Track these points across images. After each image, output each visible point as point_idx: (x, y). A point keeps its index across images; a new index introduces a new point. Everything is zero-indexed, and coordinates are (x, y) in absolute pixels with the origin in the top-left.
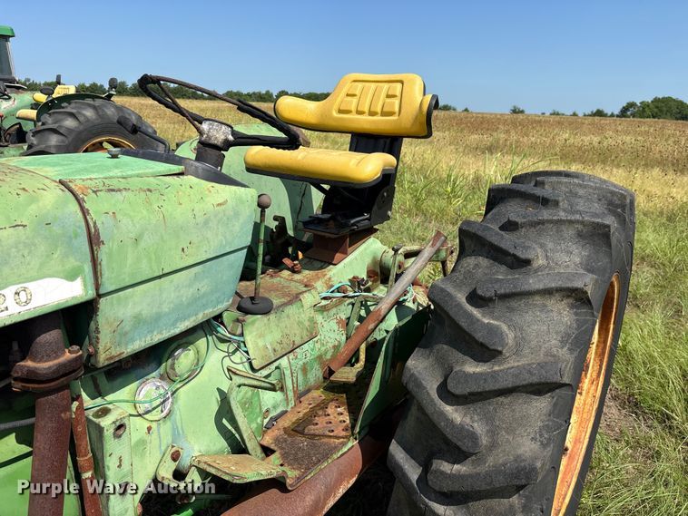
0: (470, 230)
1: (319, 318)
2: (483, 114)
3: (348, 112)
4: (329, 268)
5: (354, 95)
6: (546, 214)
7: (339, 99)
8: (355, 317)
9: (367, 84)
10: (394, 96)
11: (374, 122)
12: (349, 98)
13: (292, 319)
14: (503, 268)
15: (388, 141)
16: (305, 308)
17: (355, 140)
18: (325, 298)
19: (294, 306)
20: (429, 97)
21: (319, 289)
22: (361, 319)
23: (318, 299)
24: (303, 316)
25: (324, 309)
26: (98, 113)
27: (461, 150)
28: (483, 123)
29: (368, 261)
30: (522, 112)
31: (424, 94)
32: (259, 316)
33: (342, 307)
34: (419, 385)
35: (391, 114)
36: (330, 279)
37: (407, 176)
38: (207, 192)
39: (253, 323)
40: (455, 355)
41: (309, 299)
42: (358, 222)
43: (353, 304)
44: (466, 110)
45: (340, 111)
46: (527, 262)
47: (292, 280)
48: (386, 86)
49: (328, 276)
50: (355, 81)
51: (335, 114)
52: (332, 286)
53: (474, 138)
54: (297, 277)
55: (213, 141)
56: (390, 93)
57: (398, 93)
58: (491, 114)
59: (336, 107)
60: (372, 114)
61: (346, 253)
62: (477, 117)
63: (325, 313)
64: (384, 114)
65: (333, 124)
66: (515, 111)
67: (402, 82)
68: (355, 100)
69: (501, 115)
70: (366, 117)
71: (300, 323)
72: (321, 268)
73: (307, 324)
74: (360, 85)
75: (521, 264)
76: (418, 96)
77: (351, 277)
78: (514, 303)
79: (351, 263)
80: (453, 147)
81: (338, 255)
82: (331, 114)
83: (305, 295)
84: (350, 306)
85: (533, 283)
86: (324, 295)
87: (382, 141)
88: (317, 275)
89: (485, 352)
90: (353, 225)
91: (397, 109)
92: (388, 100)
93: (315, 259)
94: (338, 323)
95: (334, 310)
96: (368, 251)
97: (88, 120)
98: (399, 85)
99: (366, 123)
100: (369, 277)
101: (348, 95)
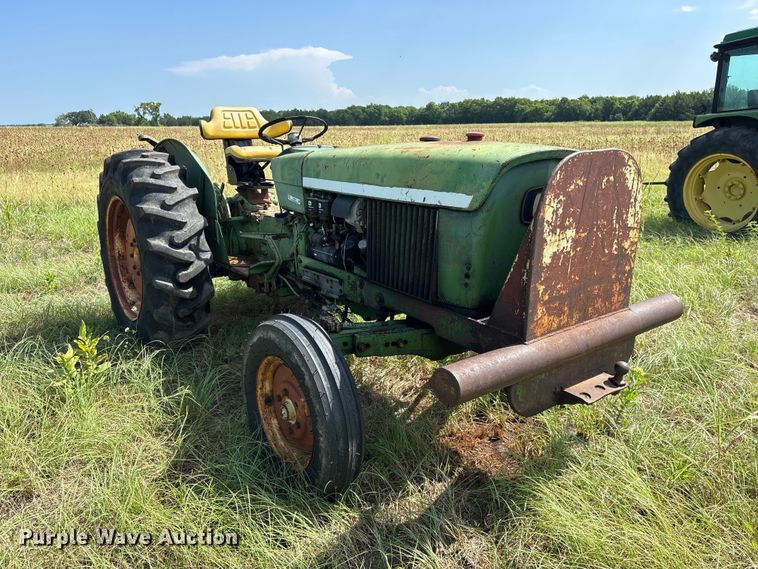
5: (229, 118)
12: (227, 120)
50: (223, 111)
51: (223, 129)
59: (222, 125)
60: (243, 128)
91: (257, 125)
101: (225, 118)
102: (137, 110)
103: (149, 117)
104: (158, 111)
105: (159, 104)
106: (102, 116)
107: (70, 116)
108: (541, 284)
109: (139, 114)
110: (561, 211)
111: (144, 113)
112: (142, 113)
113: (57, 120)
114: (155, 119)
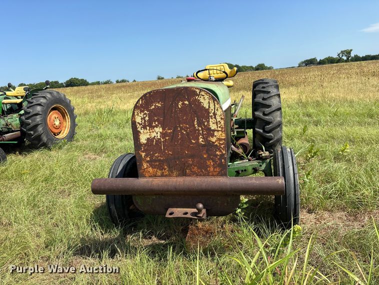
6: (269, 85)
14: (266, 94)
26: (52, 95)
30: (163, 78)
34: (259, 115)
40: (264, 109)
44: (134, 81)
46: (270, 92)
67: (223, 66)
75: (269, 92)
78: (270, 98)
85: (272, 94)
89: (269, 106)
97: (50, 99)
102: (338, 55)
103: (345, 58)
104: (350, 54)
105: (351, 50)
106: (320, 60)
107: (305, 62)
108: (143, 152)
109: (339, 57)
110: (147, 118)
111: (342, 56)
112: (341, 56)
113: (299, 64)
114: (348, 59)
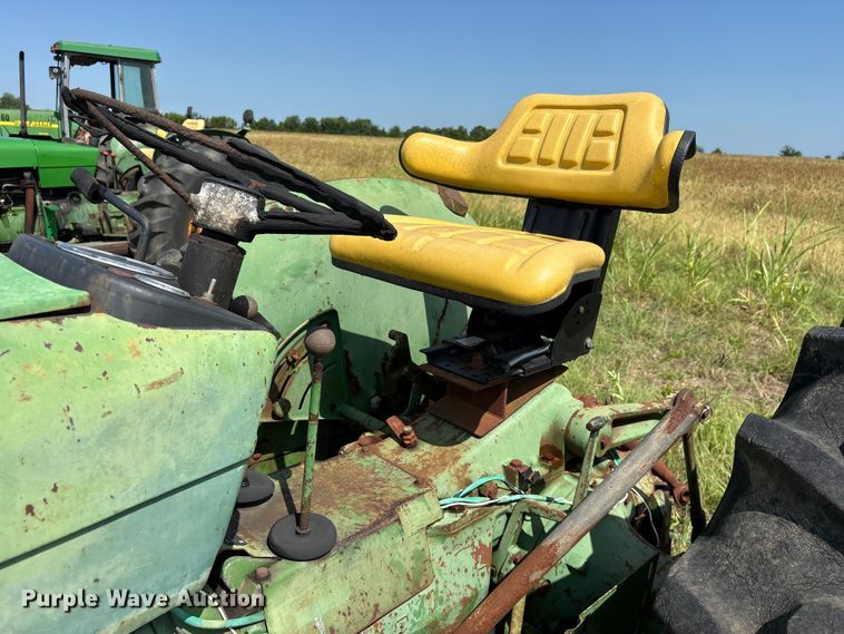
0: (768, 447)
1: (436, 550)
2: (741, 156)
3: (524, 160)
4: (466, 443)
5: (536, 132)
7: (509, 139)
8: (510, 537)
9: (560, 112)
10: (608, 134)
11: (568, 179)
12: (528, 137)
13: (376, 560)
15: (592, 213)
16: (408, 533)
17: (534, 210)
18: (452, 509)
19: (383, 534)
20: (675, 137)
21: (442, 489)
22: (522, 540)
23: (437, 509)
24: (401, 550)
25: (446, 533)
27: (710, 205)
28: (743, 169)
29: (542, 428)
30: (798, 154)
31: (666, 131)
32: (303, 564)
33: (486, 524)
35: (601, 165)
36: (466, 466)
37: (631, 242)
38: (128, 357)
39: (287, 580)
41: (416, 514)
42: (527, 360)
43: (509, 515)
44: (718, 151)
45: (510, 160)
47: (395, 464)
48: (594, 115)
49: (461, 462)
50: (539, 107)
51: (501, 164)
52: (469, 482)
53: (729, 190)
54: (408, 457)
55: (216, 224)
56: (600, 128)
57: (615, 128)
58: (754, 157)
59: (503, 152)
60: (566, 164)
61: (501, 415)
62: (733, 161)
63: (449, 540)
64: (587, 165)
65: (496, 180)
66: (787, 153)
67: (624, 108)
68: (536, 140)
69: (768, 158)
70: (555, 171)
71: (393, 566)
72: (454, 441)
73: (408, 565)
74: (547, 114)
76: (655, 136)
77: (506, 461)
79: (509, 433)
80: (697, 202)
81: (487, 417)
82: (495, 163)
83: (411, 505)
84: (504, 518)
86: (450, 502)
87: (581, 214)
88: (442, 456)
90: (518, 366)
91: (611, 157)
92: (597, 141)
93: (445, 421)
94: (475, 554)
95: (469, 532)
96: (544, 410)
98: (618, 114)
99: (554, 180)
100: (543, 458)
101: (525, 131)
